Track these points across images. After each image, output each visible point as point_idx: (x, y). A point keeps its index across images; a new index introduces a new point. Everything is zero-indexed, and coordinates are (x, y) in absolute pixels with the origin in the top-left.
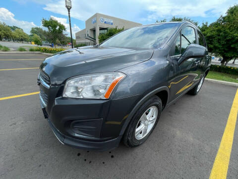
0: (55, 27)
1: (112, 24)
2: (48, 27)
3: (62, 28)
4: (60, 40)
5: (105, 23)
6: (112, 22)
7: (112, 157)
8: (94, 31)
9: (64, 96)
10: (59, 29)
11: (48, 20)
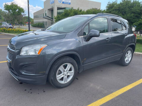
0: (15, 10)
1: (70, 4)
2: (9, 10)
3: (21, 10)
4: (18, 21)
5: (63, 3)
6: (70, 2)
7: (44, 92)
8: (52, 10)
9: (21, 55)
10: (18, 12)
11: (10, 5)
